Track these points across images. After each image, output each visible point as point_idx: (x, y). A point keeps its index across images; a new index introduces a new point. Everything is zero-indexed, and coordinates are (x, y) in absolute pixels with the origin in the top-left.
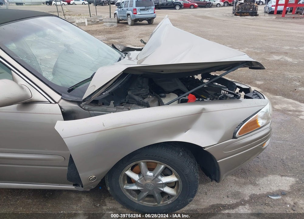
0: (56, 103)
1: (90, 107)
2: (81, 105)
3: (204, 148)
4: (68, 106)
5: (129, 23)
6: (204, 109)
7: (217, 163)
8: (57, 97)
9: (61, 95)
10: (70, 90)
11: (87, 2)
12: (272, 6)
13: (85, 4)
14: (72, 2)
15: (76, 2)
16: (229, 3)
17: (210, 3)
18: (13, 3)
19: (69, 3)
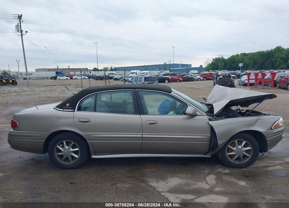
6: (259, 118)
11: (87, 78)
12: (245, 80)
13: (85, 79)
14: (74, 77)
15: (78, 77)
16: (208, 78)
17: (192, 78)
18: (21, 78)
19: (71, 78)
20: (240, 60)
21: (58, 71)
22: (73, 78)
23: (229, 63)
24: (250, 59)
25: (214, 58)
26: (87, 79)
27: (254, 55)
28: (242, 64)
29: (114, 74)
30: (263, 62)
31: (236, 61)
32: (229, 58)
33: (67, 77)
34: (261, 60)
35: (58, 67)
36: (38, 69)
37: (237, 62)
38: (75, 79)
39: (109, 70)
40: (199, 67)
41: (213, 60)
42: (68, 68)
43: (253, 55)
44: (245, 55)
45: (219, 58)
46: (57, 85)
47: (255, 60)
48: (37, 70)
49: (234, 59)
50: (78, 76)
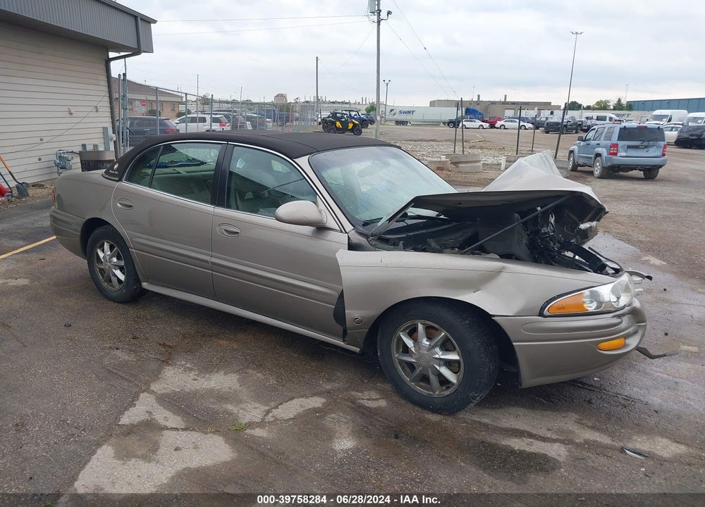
0: (346, 233)
1: (377, 243)
2: (369, 239)
3: (493, 316)
4: (357, 239)
5: (597, 173)
6: (504, 268)
7: (513, 345)
8: (349, 227)
9: (354, 227)
10: (366, 224)
11: (531, 125)
13: (526, 129)
14: (499, 124)
15: (508, 124)
18: (391, 121)
19: (492, 126)
21: (471, 107)
22: (496, 126)
26: (530, 128)
29: (608, 119)
33: (483, 121)
35: (479, 96)
36: (434, 101)
38: (500, 128)
39: (612, 107)
42: (503, 100)
46: (438, 139)
48: (433, 104)
50: (509, 121)
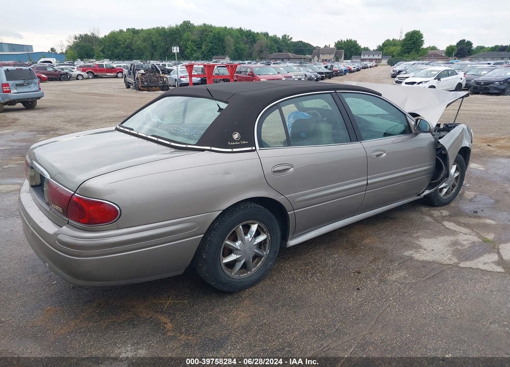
12: (181, 77)
16: (95, 74)
17: (67, 73)
20: (128, 40)
23: (108, 46)
24: (145, 40)
25: (78, 35)
27: (150, 34)
28: (178, 48)
30: (167, 47)
31: (120, 42)
32: (105, 36)
34: (163, 44)
37: (122, 46)
40: (49, 52)
41: (76, 38)
43: (149, 32)
44: (134, 32)
45: (86, 35)
47: (153, 43)
49: (117, 39)
